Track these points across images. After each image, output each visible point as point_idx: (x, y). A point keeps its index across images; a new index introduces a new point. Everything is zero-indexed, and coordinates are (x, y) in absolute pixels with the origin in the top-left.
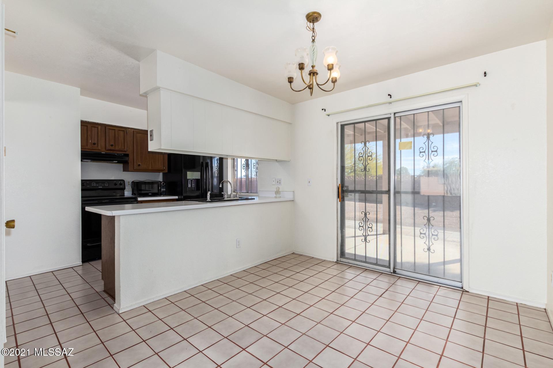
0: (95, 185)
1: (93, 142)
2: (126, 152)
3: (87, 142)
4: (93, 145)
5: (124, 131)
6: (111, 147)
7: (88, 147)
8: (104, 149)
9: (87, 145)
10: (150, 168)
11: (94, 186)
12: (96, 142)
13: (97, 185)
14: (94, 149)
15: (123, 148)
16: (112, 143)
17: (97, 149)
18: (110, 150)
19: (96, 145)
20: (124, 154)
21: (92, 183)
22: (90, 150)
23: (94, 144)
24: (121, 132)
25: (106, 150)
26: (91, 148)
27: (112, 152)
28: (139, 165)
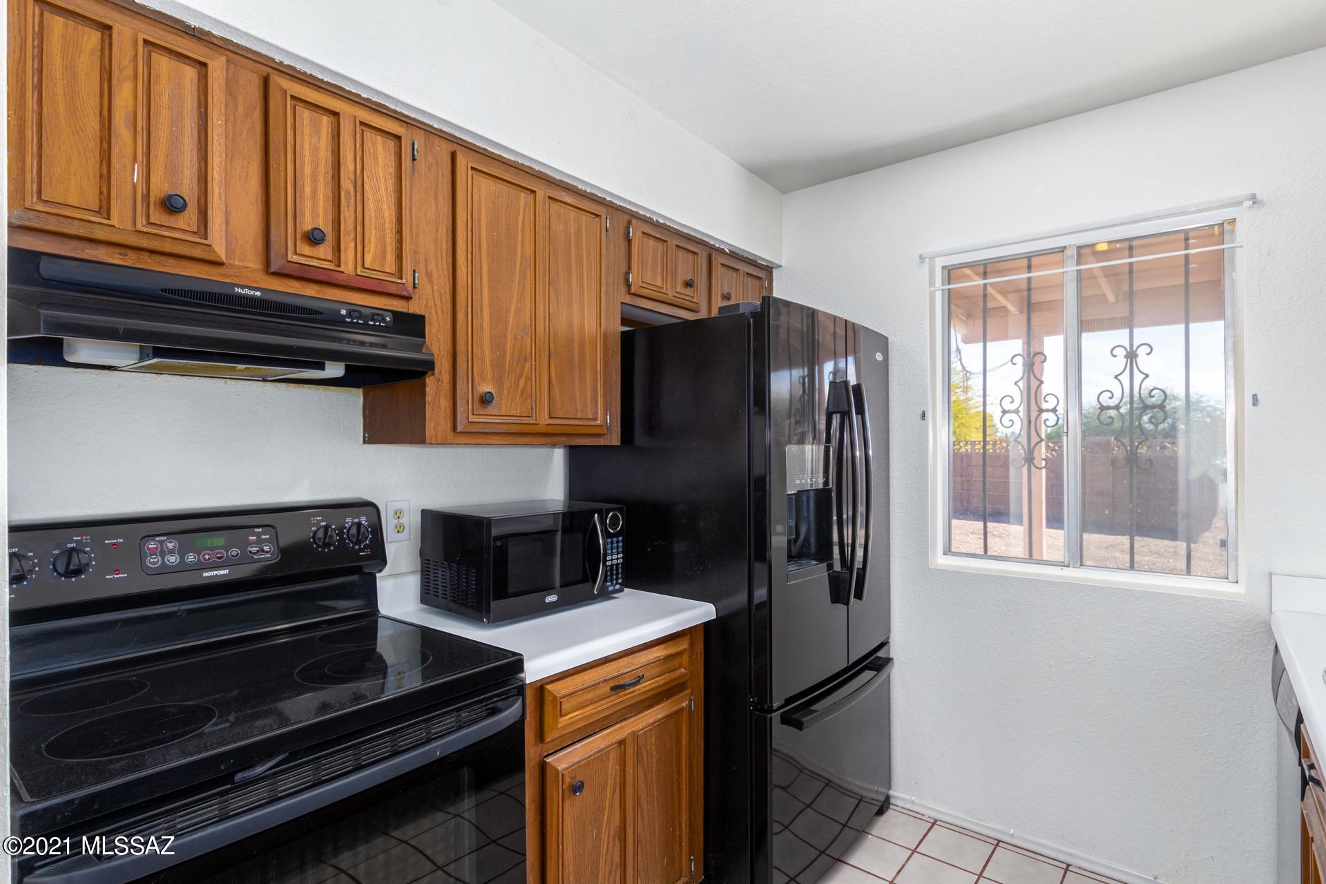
0: (173, 559)
1: (160, 187)
2: (408, 298)
3: (105, 177)
4: (157, 216)
5: (398, 138)
6: (306, 249)
7: (115, 221)
8: (253, 263)
9: (105, 209)
10: (544, 420)
11: (165, 570)
12: (187, 188)
13: (191, 558)
14: (168, 247)
15: (390, 265)
16: (315, 215)
17: (198, 253)
18: (302, 275)
19: (187, 220)
20: (396, 314)
21: (152, 545)
22: (130, 260)
23: (172, 205)
24: (379, 139)
25: (268, 270)
26: (144, 243)
27: (311, 291)
28: (486, 400)
